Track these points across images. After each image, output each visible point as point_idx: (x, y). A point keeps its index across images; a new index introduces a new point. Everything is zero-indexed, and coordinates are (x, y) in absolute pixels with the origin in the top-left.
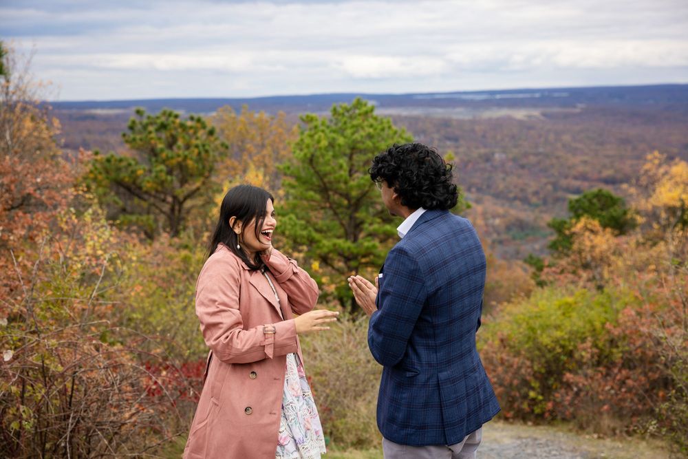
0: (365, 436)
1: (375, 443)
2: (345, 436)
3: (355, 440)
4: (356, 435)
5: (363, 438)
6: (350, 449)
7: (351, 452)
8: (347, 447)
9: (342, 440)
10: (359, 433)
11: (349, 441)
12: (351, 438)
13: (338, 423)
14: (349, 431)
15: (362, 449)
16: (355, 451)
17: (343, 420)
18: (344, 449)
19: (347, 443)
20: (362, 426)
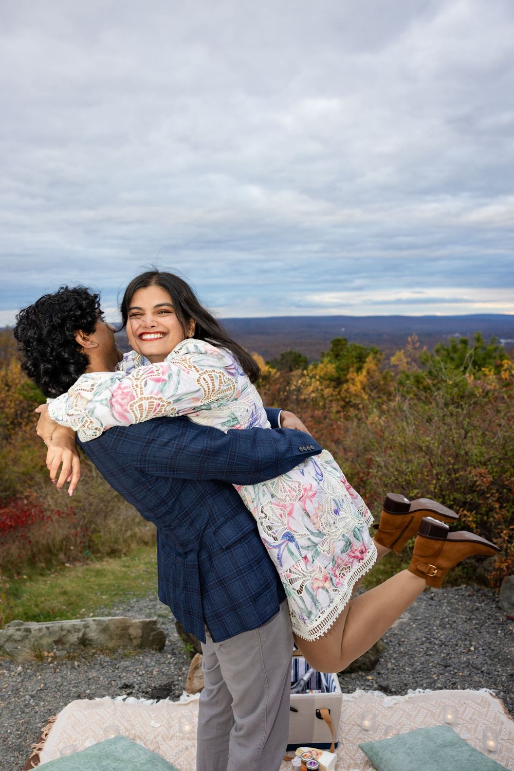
0: (116, 546)
1: (124, 551)
2: (101, 548)
3: (109, 550)
4: (110, 546)
5: (115, 548)
6: (106, 559)
7: (107, 562)
8: (104, 557)
9: (98, 551)
10: (112, 544)
11: (104, 552)
12: (106, 549)
13: (94, 537)
14: (103, 544)
15: (115, 557)
16: (110, 560)
17: (98, 535)
18: (101, 559)
19: (103, 553)
20: (113, 540)
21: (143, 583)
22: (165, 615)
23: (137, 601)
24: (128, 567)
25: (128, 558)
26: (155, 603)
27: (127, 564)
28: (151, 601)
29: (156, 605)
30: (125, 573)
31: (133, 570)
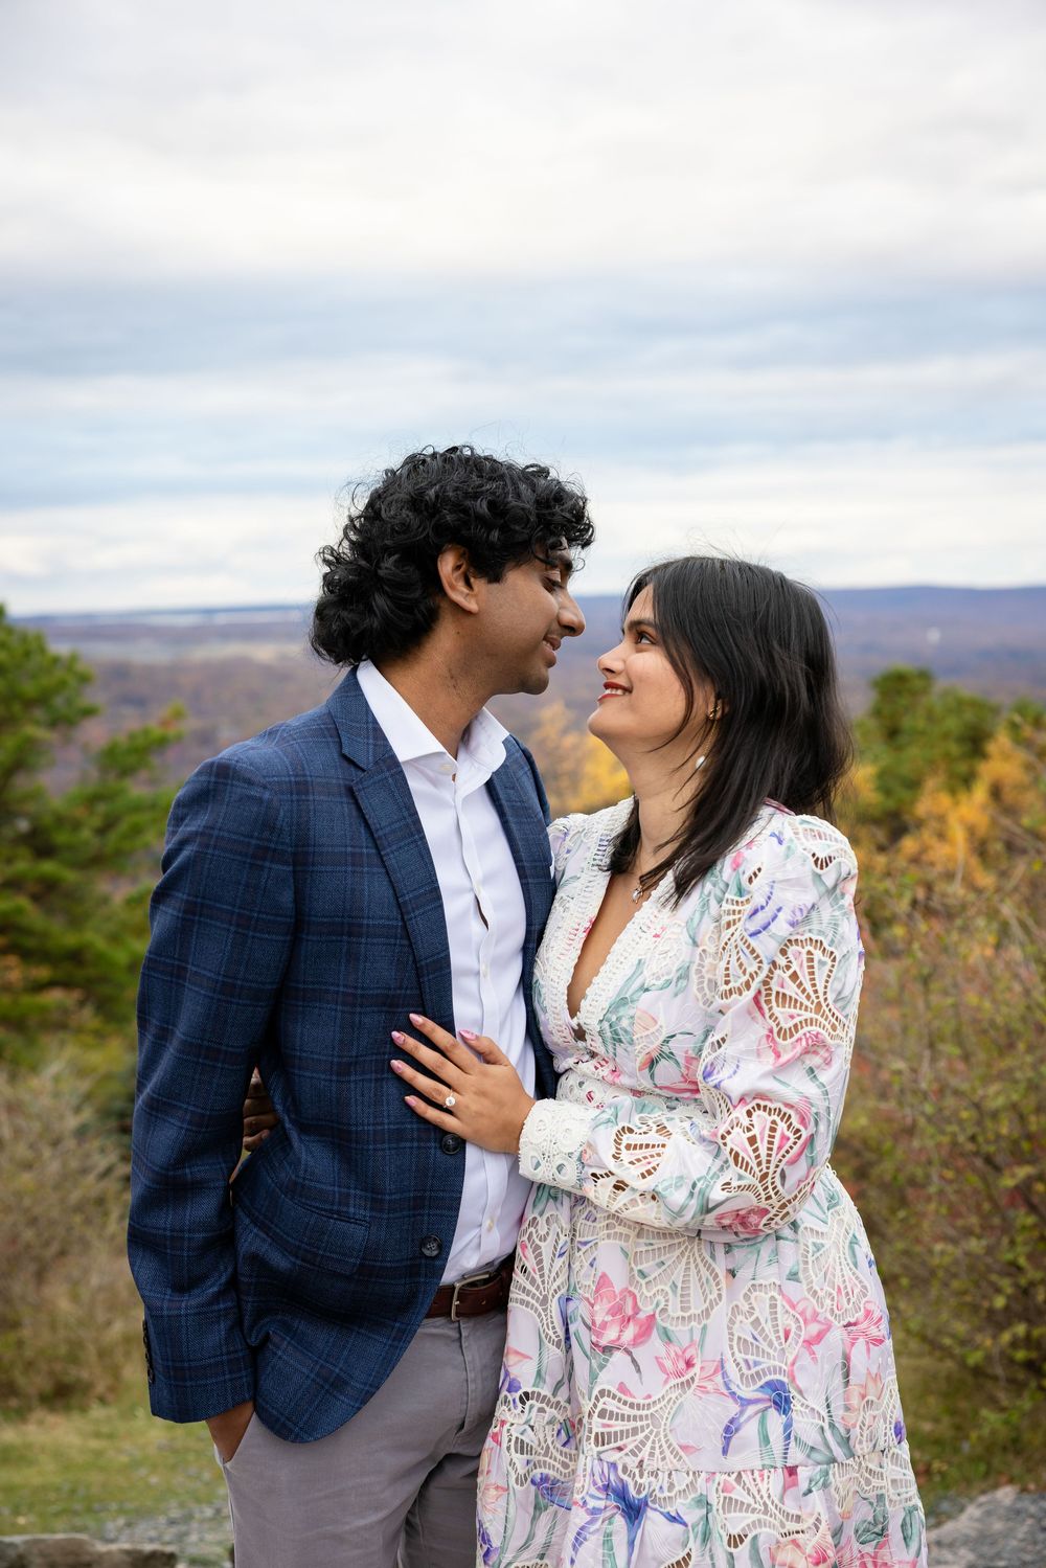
0: (75, 1373)
1: (100, 1388)
2: (21, 1381)
3: (48, 1387)
4: (51, 1373)
5: (67, 1379)
6: (40, 1413)
7: (41, 1423)
8: (30, 1409)
9: (12, 1390)
10: (58, 1367)
11: (32, 1391)
12: (40, 1382)
14: (30, 1365)
15: (67, 1409)
16: (51, 1419)
17: (12, 1337)
18: (21, 1415)
19: (28, 1397)
20: (63, 1350)
21: (154, 1480)
22: (213, 1558)
23: (129, 1525)
24: (110, 1436)
25: (112, 1411)
26: (183, 1528)
27: (105, 1429)
28: (172, 1522)
29: (186, 1534)
30: (99, 1454)
31: (127, 1445)
